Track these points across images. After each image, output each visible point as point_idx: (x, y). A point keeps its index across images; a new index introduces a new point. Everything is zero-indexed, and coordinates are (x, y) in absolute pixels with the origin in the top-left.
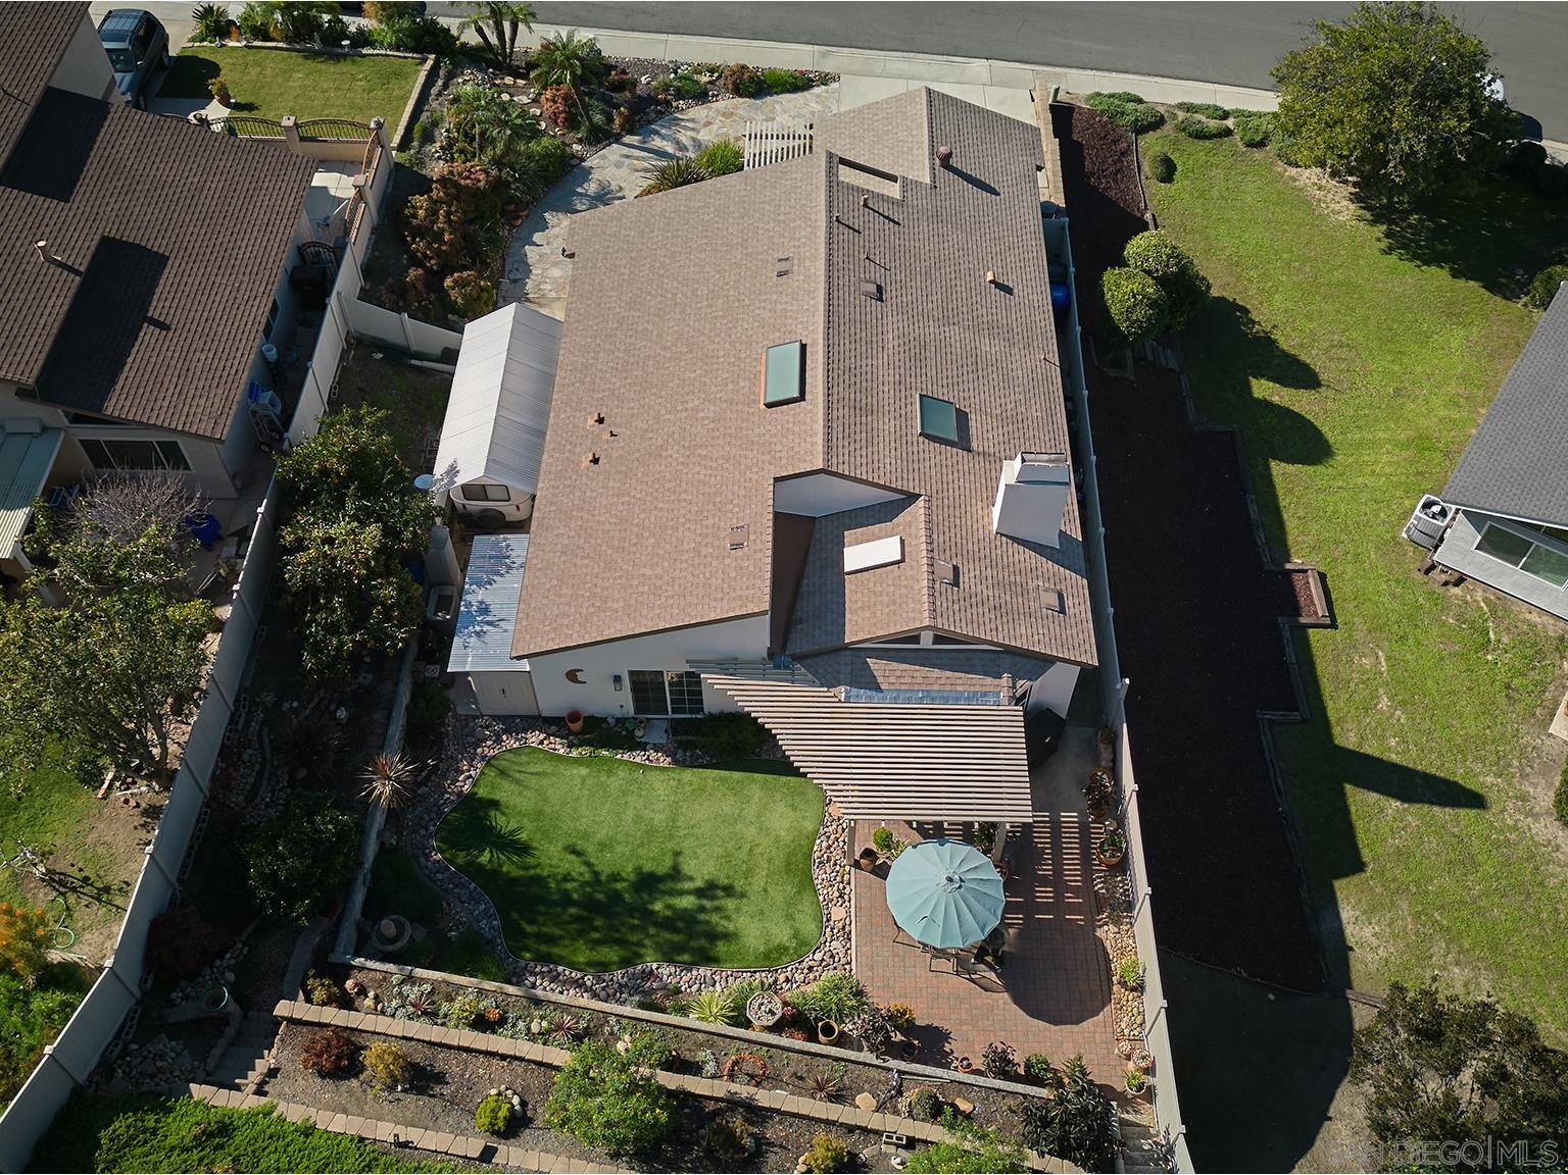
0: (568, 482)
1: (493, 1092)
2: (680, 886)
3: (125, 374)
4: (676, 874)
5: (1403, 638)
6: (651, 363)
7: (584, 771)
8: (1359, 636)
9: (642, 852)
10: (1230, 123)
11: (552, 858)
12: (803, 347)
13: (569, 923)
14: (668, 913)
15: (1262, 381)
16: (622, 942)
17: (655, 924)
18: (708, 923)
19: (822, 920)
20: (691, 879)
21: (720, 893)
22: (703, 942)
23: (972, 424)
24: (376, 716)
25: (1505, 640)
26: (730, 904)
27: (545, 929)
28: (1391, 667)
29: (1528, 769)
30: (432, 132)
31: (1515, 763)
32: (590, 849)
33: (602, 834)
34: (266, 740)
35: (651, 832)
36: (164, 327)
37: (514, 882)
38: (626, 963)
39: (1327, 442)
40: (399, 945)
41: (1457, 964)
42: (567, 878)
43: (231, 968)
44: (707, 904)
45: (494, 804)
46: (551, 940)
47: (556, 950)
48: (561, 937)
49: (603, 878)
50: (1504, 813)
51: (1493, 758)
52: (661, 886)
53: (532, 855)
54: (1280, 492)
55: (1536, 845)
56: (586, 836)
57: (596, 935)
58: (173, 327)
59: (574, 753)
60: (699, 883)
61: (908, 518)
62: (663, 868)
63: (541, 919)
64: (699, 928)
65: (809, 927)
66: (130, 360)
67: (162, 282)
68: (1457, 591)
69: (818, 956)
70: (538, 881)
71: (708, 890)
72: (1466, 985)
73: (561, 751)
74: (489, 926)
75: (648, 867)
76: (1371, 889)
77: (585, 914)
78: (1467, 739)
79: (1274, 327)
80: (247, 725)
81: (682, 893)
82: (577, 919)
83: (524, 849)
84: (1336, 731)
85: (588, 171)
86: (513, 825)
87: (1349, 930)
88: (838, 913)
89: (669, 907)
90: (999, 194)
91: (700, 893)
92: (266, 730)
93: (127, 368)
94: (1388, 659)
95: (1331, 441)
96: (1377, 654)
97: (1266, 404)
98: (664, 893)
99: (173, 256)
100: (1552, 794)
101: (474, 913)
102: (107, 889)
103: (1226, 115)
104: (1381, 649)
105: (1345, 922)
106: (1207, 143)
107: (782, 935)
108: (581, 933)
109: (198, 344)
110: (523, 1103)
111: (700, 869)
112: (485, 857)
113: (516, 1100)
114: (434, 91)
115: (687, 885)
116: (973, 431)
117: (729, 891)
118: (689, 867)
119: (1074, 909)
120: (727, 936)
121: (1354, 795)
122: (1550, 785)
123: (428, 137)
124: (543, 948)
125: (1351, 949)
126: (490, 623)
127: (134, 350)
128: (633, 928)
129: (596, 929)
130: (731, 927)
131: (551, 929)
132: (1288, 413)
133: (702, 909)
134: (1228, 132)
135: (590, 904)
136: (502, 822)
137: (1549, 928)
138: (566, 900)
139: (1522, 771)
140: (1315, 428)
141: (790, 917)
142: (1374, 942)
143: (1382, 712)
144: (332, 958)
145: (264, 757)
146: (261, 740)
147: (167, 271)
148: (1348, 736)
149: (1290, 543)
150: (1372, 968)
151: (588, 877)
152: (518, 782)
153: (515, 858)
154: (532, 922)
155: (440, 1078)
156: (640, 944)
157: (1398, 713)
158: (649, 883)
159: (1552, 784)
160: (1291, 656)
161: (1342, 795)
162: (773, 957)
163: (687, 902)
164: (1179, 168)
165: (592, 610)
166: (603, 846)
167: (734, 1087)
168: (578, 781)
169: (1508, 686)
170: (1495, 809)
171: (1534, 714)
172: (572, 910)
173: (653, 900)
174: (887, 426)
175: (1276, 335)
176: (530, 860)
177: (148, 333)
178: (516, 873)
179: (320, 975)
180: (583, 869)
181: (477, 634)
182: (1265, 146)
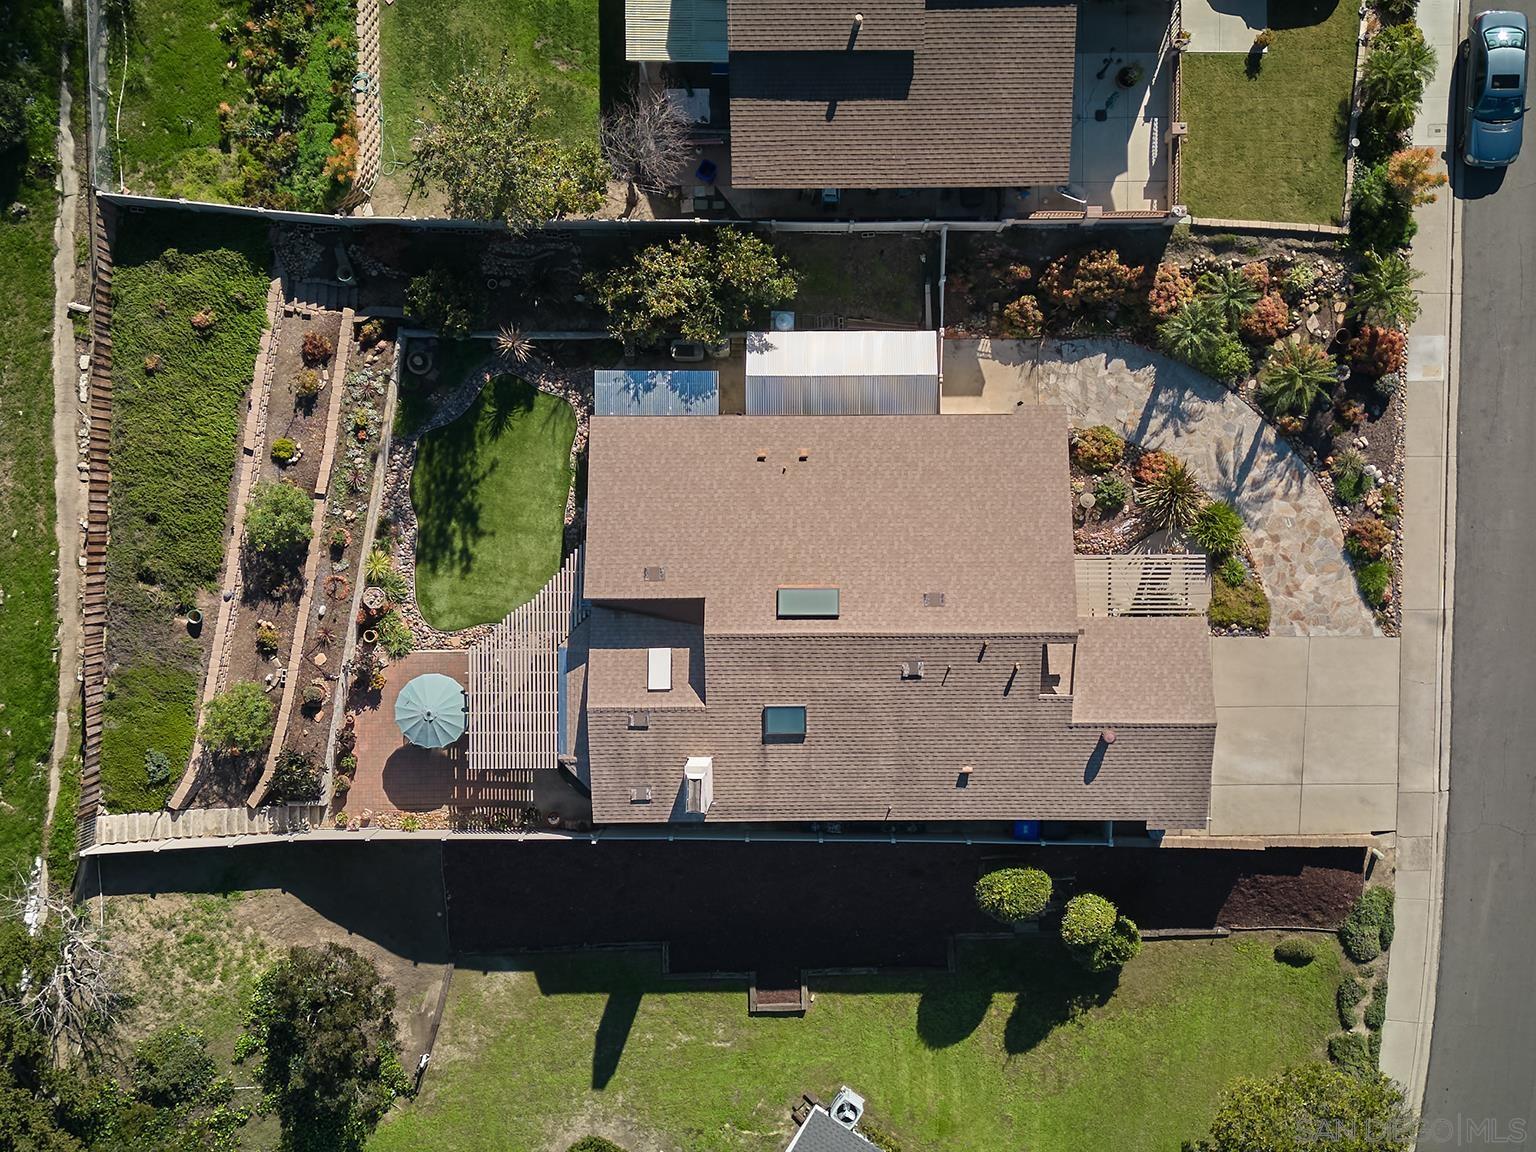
0: (745, 439)
1: (299, 446)
2: (469, 536)
3: (773, 103)
4: (478, 534)
5: (744, 1064)
6: (856, 494)
7: (559, 466)
8: (745, 1032)
9: (497, 512)
10: (1361, 1030)
11: (488, 452)
12: (835, 617)
13: (441, 468)
14: (450, 530)
15: (1014, 1004)
16: (428, 504)
17: (441, 524)
18: (444, 556)
19: (451, 630)
20: (474, 544)
21: (464, 564)
22: (430, 556)
23: (793, 746)
24: (583, 321)
25: (742, 1141)
26: (457, 571)
27: (436, 454)
28: (715, 1050)
29: (629, 1127)
30: (1231, 250)
31: (635, 1120)
32: (496, 477)
33: (509, 482)
34: (546, 255)
35: (513, 516)
36: (830, 116)
37: (470, 429)
38: (415, 507)
39: (946, 1046)
40: (411, 369)
41: (480, 1041)
42: (473, 463)
43: (380, 272)
44: (456, 557)
45: (530, 408)
46: (429, 459)
47: (421, 462)
48: (431, 465)
49: (474, 488)
50: (593, 1101)
51: (638, 1105)
52: (468, 526)
53: (491, 440)
54: (888, 997)
55: (570, 1116)
56: (508, 473)
57: (433, 486)
58: (832, 123)
59: (573, 458)
60: (472, 550)
61: (688, 695)
62: (482, 525)
63: (443, 451)
64: (439, 552)
65: (445, 623)
66: (788, 102)
67: (877, 102)
68: (788, 1116)
69: (426, 629)
70: (472, 446)
71: (467, 556)
72: (464, 1043)
73: (574, 449)
74: (440, 419)
75: (483, 515)
76: (531, 996)
77: (448, 477)
78: (654, 1090)
79: (1081, 1026)
80: (552, 241)
81: (464, 539)
82: (444, 474)
83: (496, 432)
84: (657, 997)
85: (1217, 398)
86: (515, 424)
87: (501, 976)
88: (456, 641)
89: (454, 531)
90: (1087, 782)
91: (465, 551)
92: (552, 253)
93: (779, 102)
94: (723, 1049)
95: (949, 1049)
96: (728, 1041)
97: (987, 1002)
98: (464, 528)
99: (910, 102)
100: (609, 1138)
101: (447, 408)
102: (422, 184)
103: (1374, 1026)
104: (732, 1046)
105: (506, 973)
106: (1332, 1003)
107: (441, 605)
108: (434, 478)
109: (820, 145)
110: (294, 464)
111: (483, 551)
112: (490, 409)
113: (295, 459)
114: (1291, 242)
115: (470, 542)
116: (785, 746)
117: (467, 570)
118: (484, 542)
119: (462, 792)
120: (434, 570)
121: (603, 999)
122: (618, 1139)
123: (1218, 249)
124: (423, 455)
125: (485, 974)
126: (636, 394)
127: (798, 103)
128: (438, 510)
129: (437, 486)
130: (441, 572)
131: (437, 458)
132: (976, 1019)
133: (453, 553)
134: (1347, 1026)
135: (455, 480)
136: (516, 419)
137: (507, 1107)
138: (457, 466)
139: (630, 1122)
140: (962, 1038)
141: (451, 610)
142: (494, 990)
143: (675, 1034)
144: (400, 329)
145: (532, 256)
146: (545, 251)
147: (891, 102)
148: (650, 1004)
149: (832, 995)
150: (474, 985)
151: (474, 477)
152: (547, 421)
153: (489, 428)
154: (441, 446)
155: (308, 413)
156: (427, 516)
157: (675, 1046)
158: (471, 517)
159: (618, 1141)
160: (719, 975)
161: (603, 990)
162: (425, 599)
163: (458, 543)
164: (1298, 970)
165: (617, 470)
166: (501, 486)
167: (311, 583)
168: (552, 462)
169: (700, 1132)
170: (596, 1095)
171: (676, 1144)
172: (450, 471)
173: (458, 521)
174: (766, 680)
175: (1069, 1027)
176: (487, 439)
177: (822, 107)
178: (478, 431)
179: (382, 326)
180: (481, 473)
181: (627, 387)
182: (1331, 1060)
